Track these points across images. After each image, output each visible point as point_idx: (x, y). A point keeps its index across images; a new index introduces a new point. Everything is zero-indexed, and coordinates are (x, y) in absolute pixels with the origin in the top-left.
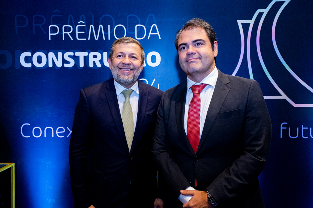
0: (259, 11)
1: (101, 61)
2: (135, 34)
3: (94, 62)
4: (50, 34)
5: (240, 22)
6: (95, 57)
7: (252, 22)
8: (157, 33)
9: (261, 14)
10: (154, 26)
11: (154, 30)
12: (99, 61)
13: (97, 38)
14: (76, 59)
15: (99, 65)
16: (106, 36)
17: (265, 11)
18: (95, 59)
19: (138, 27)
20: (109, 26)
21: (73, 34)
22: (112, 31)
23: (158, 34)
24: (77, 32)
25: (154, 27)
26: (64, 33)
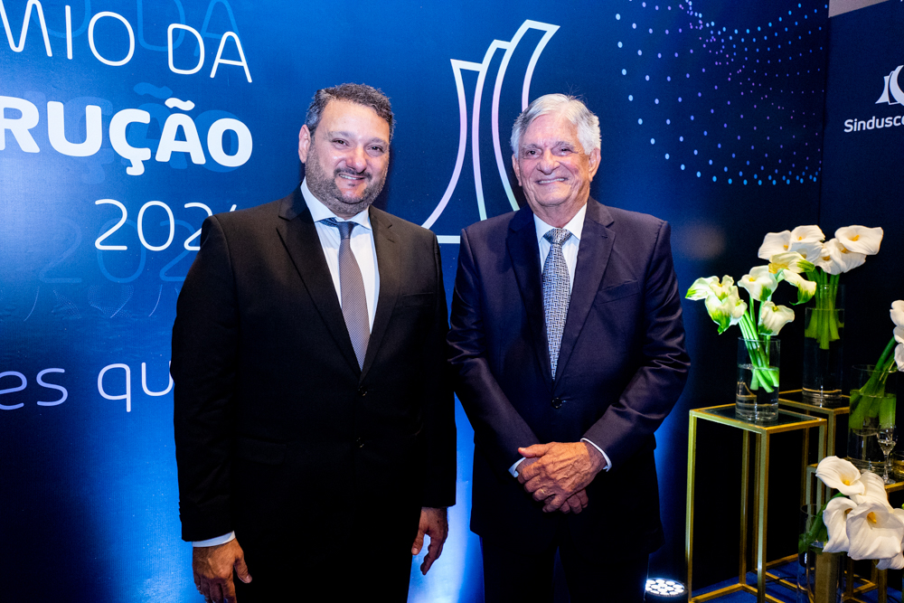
0: (496, 44)
1: (40, 132)
2: (167, 53)
3: (8, 133)
5: (458, 65)
6: (12, 114)
7: (482, 68)
8: (240, 61)
9: (500, 53)
10: (230, 38)
11: (230, 52)
12: (30, 130)
13: (17, 45)
15: (29, 145)
16: (59, 44)
17: (510, 47)
18: (12, 124)
19: (175, 31)
20: (68, 9)
22: (81, 31)
23: (243, 63)
25: (230, 40)
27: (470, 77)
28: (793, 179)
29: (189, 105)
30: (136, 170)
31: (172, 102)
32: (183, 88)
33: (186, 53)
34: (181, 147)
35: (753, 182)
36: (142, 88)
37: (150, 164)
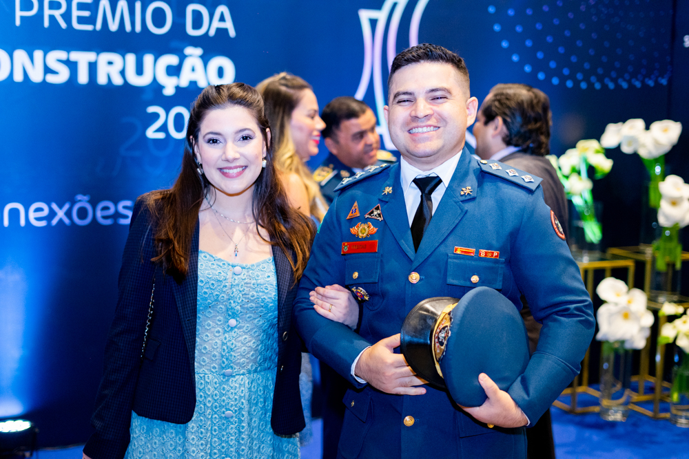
1: (123, 73)
4: (19, 13)
5: (365, 15)
7: (381, 16)
8: (227, 23)
11: (222, 19)
13: (113, 26)
14: (73, 66)
15: (118, 81)
18: (110, 69)
19: (193, 10)
20: (138, 6)
21: (67, 16)
23: (229, 25)
24: (75, 13)
26: (47, 12)
27: (373, 23)
28: (643, 82)
29: (199, 51)
30: (169, 91)
31: (189, 50)
32: (195, 42)
33: (197, 23)
34: (193, 77)
35: (605, 86)
36: (174, 44)
37: (178, 88)
